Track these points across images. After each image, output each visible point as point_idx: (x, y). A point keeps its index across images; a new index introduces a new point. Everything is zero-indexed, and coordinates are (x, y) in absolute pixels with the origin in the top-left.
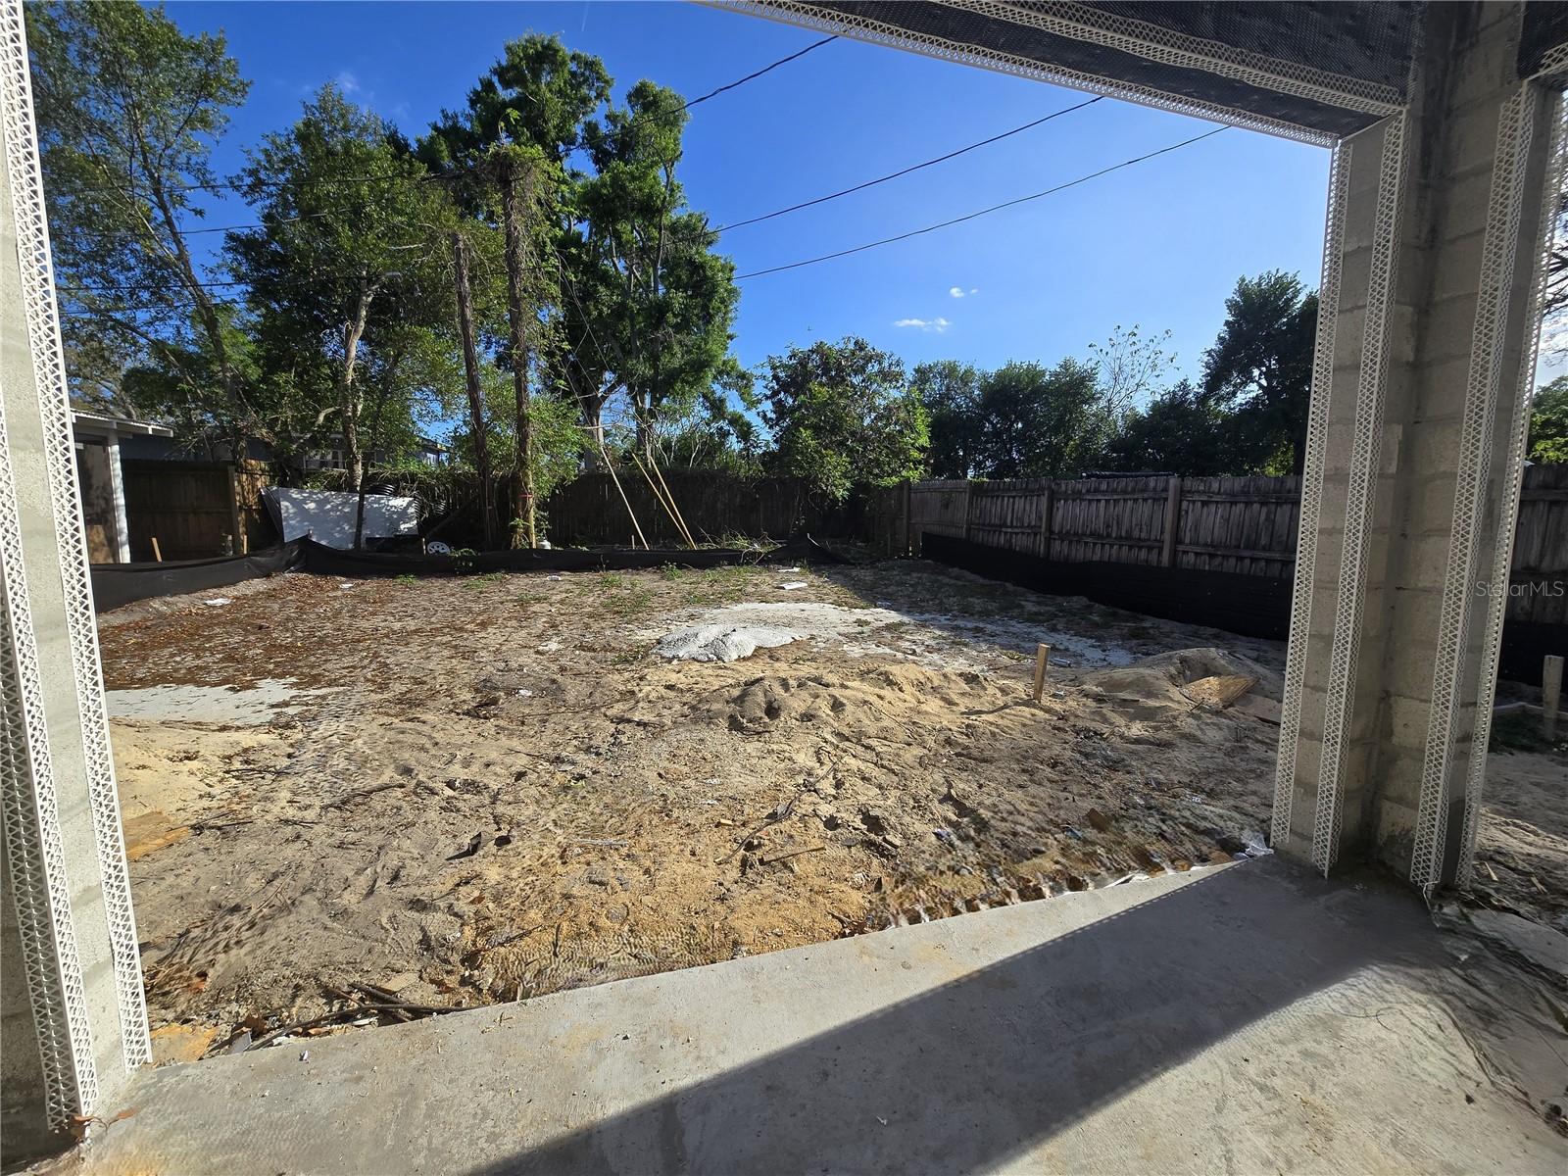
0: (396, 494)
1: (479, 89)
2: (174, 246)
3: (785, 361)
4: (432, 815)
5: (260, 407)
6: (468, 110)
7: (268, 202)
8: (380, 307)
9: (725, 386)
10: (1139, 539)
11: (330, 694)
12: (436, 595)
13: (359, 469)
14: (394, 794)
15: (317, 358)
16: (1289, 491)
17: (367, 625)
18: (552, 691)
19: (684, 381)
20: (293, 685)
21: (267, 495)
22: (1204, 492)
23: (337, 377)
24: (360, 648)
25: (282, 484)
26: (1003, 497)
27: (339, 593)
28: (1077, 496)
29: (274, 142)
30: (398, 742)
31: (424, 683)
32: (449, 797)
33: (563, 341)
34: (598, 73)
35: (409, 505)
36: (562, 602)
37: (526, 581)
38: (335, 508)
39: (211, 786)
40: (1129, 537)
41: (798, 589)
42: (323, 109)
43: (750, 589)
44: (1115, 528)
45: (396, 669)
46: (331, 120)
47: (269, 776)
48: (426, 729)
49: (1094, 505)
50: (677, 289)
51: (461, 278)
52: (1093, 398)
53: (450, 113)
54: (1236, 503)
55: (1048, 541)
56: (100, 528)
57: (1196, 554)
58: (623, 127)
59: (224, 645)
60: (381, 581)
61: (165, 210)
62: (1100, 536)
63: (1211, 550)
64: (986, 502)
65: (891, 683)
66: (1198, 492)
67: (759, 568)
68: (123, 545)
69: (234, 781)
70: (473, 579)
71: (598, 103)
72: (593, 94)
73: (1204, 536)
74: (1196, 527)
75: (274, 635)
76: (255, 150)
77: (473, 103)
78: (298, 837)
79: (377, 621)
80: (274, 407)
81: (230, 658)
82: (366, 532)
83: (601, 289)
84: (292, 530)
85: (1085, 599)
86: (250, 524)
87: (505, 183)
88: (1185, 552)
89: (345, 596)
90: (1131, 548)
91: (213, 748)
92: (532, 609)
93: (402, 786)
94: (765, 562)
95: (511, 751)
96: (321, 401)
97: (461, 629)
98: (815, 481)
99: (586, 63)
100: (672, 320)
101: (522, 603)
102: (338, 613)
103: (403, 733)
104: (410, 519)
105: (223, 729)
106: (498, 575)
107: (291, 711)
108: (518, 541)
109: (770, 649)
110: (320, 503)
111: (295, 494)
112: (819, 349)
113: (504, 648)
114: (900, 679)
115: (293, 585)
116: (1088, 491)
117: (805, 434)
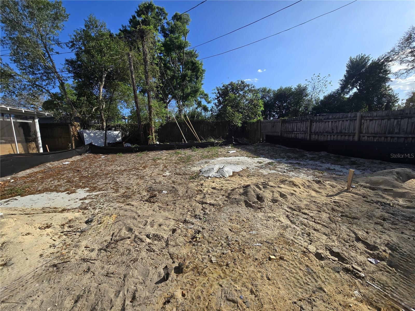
0: (115, 130)
1: (132, 18)
2: (51, 63)
3: (221, 87)
4: (144, 254)
5: (76, 107)
6: (129, 25)
7: (76, 50)
8: (108, 78)
9: (201, 98)
10: (345, 133)
11: (99, 194)
12: (129, 158)
13: (105, 124)
14: (126, 242)
15: (92, 94)
16: (407, 114)
17: (110, 169)
18: (174, 191)
19: (191, 96)
20: (88, 191)
21: (80, 132)
22: (370, 116)
23: (97, 98)
24: (108, 176)
25: (84, 129)
26: (293, 123)
27: (101, 159)
28: (321, 121)
29: (77, 33)
30: (125, 215)
31: (130, 189)
32: (149, 244)
33: (161, 83)
34: (163, 12)
35: (119, 133)
36: (166, 159)
37: (154, 153)
38: (99, 135)
39: (54, 240)
40: (341, 132)
41: (234, 153)
42: (90, 21)
43: (219, 153)
44: (335, 129)
45: (120, 184)
46: (92, 24)
47: (78, 234)
48: (134, 209)
49: (327, 123)
50: (188, 70)
51: (131, 66)
52: (307, 95)
53: (124, 25)
54: (384, 119)
55: (310, 135)
56: (34, 143)
57: (368, 137)
58: (171, 26)
59: (67, 177)
60: (113, 155)
61: (48, 53)
62: (330, 133)
63: (374, 135)
64: (287, 125)
65: (295, 185)
66: (368, 117)
67: (219, 147)
68: (41, 147)
69: (64, 237)
70: (138, 154)
71: (164, 20)
72: (162, 18)
73: (371, 130)
74: (368, 127)
75: (82, 173)
76: (72, 35)
77: (130, 22)
78: (89, 269)
79: (112, 167)
80: (81, 108)
81: (69, 181)
82: (107, 141)
83: (168, 71)
84: (87, 141)
85: (326, 152)
86: (75, 140)
87: (142, 37)
88: (364, 136)
89: (103, 160)
90: (341, 136)
91: (57, 221)
92: (158, 162)
93: (129, 238)
94: (221, 145)
95: (167, 218)
96: (94, 105)
97: (138, 169)
98: (232, 122)
99: (160, 9)
100: (188, 79)
101: (154, 160)
102: (101, 165)
103: (126, 211)
104: (119, 137)
105: (63, 210)
106: (146, 152)
107: (87, 201)
108: (150, 142)
109: (237, 173)
110: (95, 134)
111: (87, 131)
112: (231, 84)
113: (153, 175)
114: (298, 184)
115: (88, 157)
116: (325, 119)
117: (229, 108)
